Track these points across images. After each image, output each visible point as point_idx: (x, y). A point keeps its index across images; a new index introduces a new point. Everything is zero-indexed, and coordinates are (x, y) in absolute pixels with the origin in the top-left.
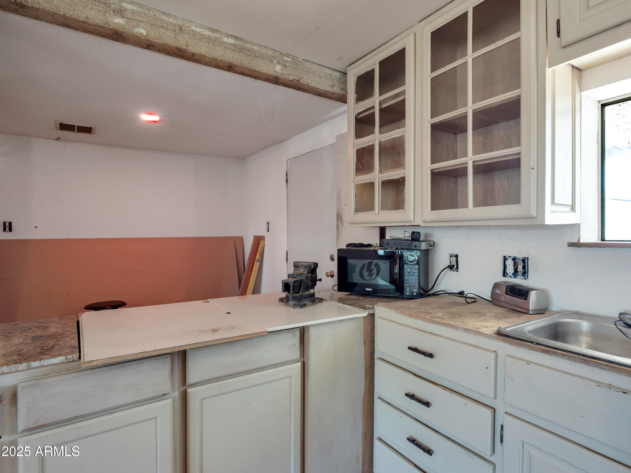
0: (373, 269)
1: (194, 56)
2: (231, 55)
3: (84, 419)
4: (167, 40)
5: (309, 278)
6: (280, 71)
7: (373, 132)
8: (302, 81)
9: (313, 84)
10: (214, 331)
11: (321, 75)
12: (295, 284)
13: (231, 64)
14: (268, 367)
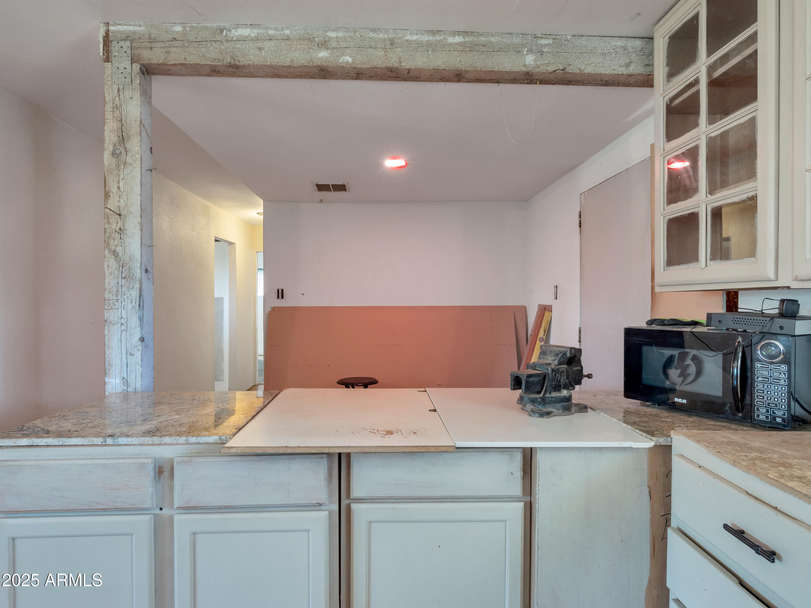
0: (688, 365)
1: (411, 73)
2: (458, 59)
3: (235, 511)
4: (376, 62)
5: (563, 372)
6: (532, 63)
7: (696, 125)
8: (569, 70)
9: (589, 70)
10: (390, 433)
11: (604, 52)
12: (531, 379)
13: (458, 70)
14: (468, 498)
